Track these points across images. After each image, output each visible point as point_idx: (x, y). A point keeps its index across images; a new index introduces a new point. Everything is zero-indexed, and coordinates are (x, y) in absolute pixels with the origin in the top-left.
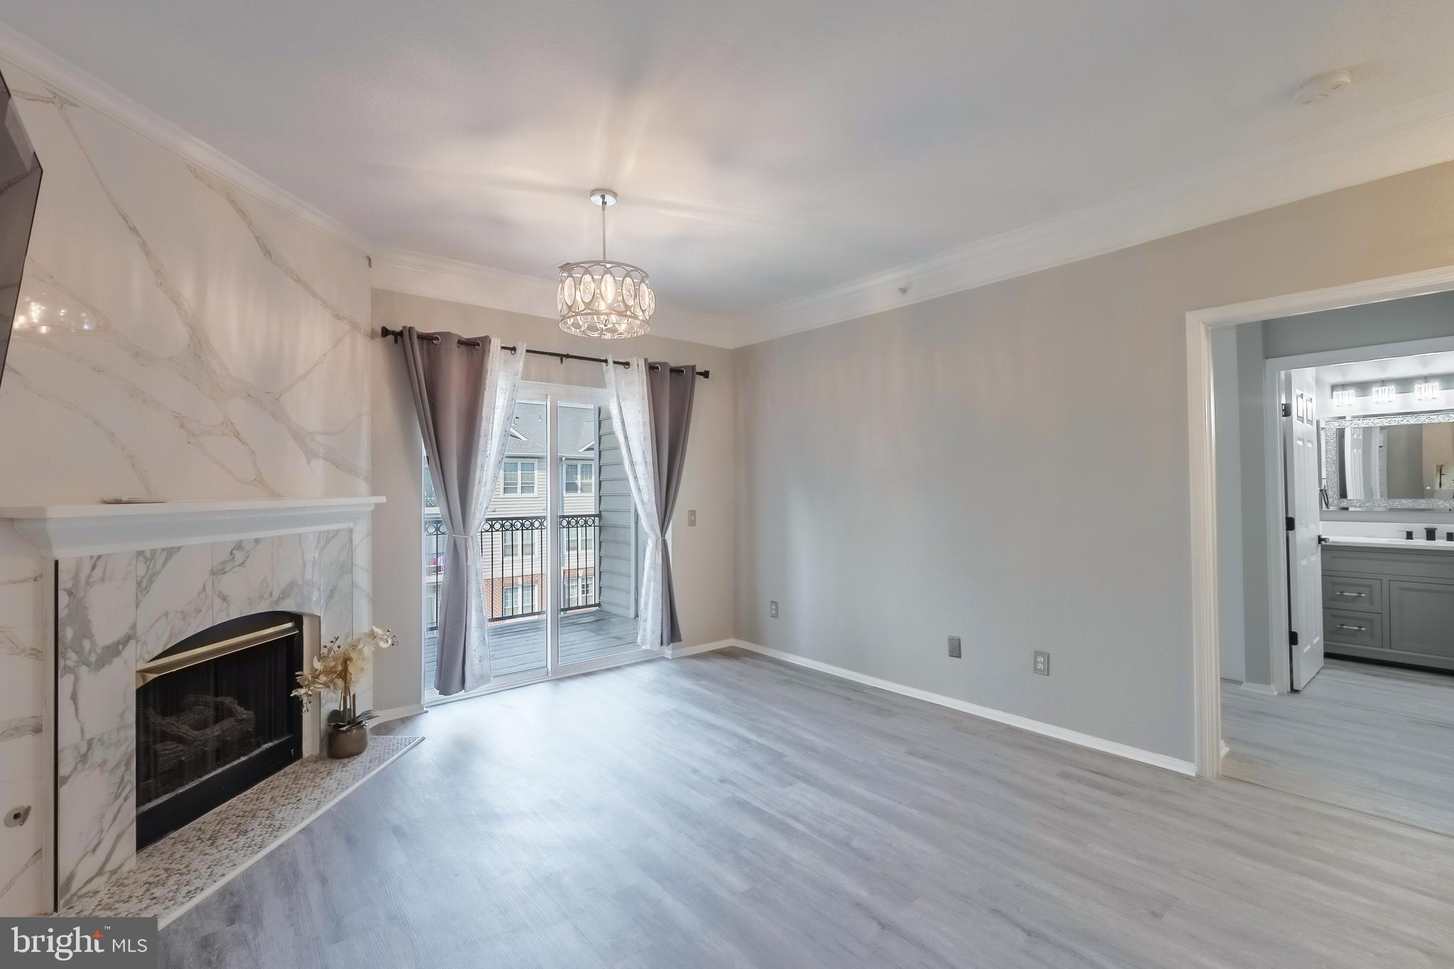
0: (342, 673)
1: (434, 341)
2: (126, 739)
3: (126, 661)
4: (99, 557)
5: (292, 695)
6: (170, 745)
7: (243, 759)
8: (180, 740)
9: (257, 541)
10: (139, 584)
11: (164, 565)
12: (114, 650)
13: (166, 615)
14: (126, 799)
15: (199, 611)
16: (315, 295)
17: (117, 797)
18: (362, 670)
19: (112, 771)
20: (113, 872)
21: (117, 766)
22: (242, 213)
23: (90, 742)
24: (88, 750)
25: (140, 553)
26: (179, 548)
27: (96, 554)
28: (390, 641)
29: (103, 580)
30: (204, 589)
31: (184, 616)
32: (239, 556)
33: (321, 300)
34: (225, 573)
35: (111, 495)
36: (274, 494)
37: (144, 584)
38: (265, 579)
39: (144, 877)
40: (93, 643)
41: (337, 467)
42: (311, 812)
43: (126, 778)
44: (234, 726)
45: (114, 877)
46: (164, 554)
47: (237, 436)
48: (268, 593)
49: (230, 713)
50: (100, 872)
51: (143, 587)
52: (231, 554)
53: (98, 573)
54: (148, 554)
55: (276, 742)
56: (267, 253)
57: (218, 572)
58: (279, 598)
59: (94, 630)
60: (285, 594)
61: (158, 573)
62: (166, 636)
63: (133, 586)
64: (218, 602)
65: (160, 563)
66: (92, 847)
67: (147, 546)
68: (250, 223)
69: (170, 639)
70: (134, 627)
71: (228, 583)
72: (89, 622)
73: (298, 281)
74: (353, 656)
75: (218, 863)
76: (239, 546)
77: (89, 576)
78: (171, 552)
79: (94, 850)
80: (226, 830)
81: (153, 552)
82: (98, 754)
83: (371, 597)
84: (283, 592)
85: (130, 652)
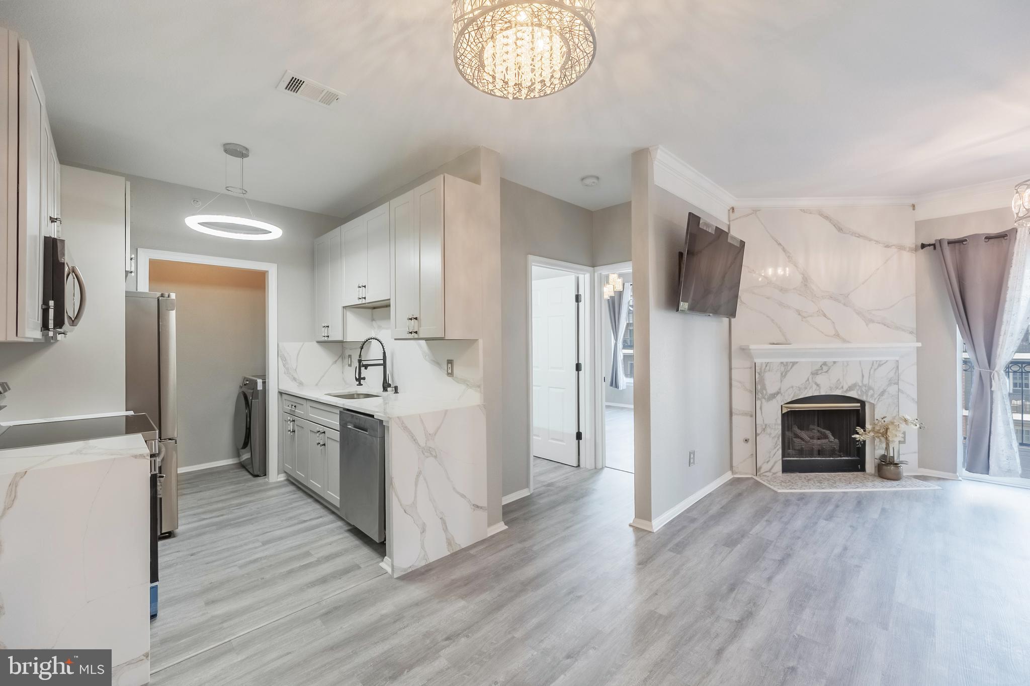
0: (884, 433)
1: (964, 243)
2: (778, 429)
3: (777, 401)
4: (768, 363)
5: (853, 436)
6: (799, 440)
7: (831, 458)
8: (802, 439)
9: (835, 362)
10: (782, 374)
11: (791, 368)
12: (773, 396)
13: (792, 387)
14: (778, 450)
15: (806, 388)
16: (870, 240)
17: (775, 448)
18: (896, 436)
19: (773, 438)
20: (774, 474)
21: (775, 437)
22: (827, 218)
23: (766, 425)
24: (766, 427)
25: (782, 363)
26: (797, 362)
27: (767, 362)
28: (918, 426)
29: (769, 371)
30: (808, 380)
31: (800, 389)
32: (825, 369)
33: (875, 241)
34: (818, 374)
35: (772, 342)
36: (844, 341)
37: (783, 374)
38: (839, 380)
39: (782, 479)
40: (767, 392)
41: (888, 327)
42: (853, 488)
43: (778, 443)
44: (827, 443)
45: (774, 475)
46: (791, 364)
47: (825, 316)
48: (841, 386)
49: (826, 437)
50: (770, 471)
51: (784, 375)
52: (821, 367)
53: (768, 368)
54: (785, 363)
55: (850, 458)
56: (840, 229)
57: (815, 373)
58: (847, 390)
59: (767, 387)
60: (851, 388)
61: (789, 371)
62: (792, 395)
63: (780, 374)
64: (815, 387)
65: (790, 367)
66: (767, 461)
67: (785, 360)
68: (831, 220)
69: (794, 397)
70: (780, 389)
71: (819, 379)
72: (765, 385)
73: (859, 236)
74: (890, 427)
75: (806, 486)
76: (825, 364)
77: (765, 369)
78: (794, 364)
79: (768, 462)
80: (815, 480)
81: (787, 363)
82: (768, 430)
83: (916, 400)
84: (849, 387)
85: (779, 398)
